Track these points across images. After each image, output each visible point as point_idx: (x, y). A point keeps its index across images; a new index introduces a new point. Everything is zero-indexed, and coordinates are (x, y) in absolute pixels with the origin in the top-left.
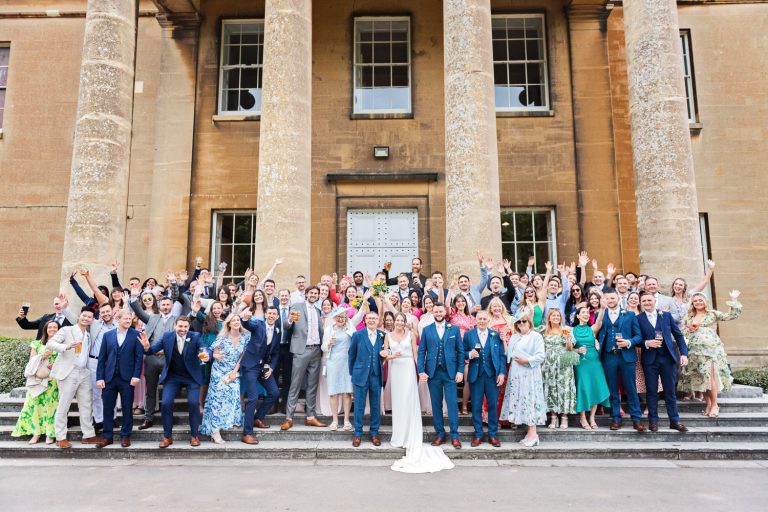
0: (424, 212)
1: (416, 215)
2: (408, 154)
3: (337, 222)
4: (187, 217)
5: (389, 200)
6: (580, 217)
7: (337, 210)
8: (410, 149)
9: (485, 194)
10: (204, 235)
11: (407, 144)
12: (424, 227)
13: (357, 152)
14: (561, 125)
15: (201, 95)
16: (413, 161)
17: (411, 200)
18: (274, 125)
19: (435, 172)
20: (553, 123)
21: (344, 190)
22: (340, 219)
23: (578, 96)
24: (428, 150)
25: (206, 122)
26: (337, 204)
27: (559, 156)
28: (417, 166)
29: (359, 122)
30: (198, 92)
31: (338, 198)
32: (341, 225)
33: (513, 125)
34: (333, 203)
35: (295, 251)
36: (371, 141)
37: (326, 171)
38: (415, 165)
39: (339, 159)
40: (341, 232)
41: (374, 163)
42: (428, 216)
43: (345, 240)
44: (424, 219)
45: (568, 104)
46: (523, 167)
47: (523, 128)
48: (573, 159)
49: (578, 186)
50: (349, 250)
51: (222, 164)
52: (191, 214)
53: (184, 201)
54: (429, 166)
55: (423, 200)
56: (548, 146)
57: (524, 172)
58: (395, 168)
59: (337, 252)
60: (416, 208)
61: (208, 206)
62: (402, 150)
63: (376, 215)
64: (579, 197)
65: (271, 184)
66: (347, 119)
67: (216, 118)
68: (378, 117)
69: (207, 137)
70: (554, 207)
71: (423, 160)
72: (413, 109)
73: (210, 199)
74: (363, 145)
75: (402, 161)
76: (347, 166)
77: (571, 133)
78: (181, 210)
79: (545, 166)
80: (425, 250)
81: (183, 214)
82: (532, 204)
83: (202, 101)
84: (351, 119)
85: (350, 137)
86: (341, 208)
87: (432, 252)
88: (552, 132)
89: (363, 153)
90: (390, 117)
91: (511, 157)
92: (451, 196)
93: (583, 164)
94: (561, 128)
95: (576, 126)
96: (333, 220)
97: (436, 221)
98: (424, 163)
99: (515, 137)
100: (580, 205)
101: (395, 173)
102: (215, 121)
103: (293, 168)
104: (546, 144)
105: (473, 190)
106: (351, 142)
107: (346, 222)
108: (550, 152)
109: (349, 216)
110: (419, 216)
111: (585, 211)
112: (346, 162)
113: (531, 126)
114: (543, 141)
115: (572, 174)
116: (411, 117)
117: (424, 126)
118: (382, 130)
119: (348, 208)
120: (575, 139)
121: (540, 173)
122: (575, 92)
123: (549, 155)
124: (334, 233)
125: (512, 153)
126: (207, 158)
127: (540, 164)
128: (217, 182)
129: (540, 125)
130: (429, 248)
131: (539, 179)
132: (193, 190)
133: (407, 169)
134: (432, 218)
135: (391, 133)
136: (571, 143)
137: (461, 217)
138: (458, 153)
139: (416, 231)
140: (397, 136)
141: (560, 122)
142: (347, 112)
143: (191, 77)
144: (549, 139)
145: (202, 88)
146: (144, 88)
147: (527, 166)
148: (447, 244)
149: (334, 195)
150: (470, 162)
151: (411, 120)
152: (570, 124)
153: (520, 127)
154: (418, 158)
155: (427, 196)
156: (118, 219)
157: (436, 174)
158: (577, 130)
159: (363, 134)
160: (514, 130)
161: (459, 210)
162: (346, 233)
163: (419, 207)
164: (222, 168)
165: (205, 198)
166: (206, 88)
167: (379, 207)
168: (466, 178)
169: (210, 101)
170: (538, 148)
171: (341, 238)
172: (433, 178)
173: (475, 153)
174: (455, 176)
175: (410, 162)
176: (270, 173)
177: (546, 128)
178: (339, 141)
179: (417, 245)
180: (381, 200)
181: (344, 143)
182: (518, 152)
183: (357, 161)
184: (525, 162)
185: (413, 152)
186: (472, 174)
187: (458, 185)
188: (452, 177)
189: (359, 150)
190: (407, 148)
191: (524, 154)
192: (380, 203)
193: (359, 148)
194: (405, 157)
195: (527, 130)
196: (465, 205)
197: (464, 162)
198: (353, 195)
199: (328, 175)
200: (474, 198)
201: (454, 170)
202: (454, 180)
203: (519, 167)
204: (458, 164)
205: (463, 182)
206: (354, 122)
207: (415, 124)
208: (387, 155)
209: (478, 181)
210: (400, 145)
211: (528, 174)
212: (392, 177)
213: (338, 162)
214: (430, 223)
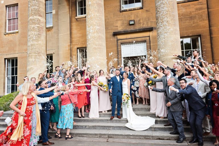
2: (142, 22)
3: (118, 49)
4: (70, 51)
6: (211, 38)
7: (117, 44)
8: (142, 20)
9: (173, 29)
11: (141, 18)
13: (123, 23)
14: (201, 3)
15: (71, 11)
16: (143, 24)
17: (143, 38)
19: (152, 27)
20: (198, 3)
21: (119, 37)
22: (119, 47)
24: (149, 19)
25: (74, 20)
26: (117, 42)
27: (201, 16)
28: (145, 26)
29: (123, 12)
30: (70, 10)
31: (118, 40)
32: (119, 50)
33: (182, 6)
34: (116, 42)
35: (100, 58)
36: (128, 19)
37: (113, 31)
38: (144, 26)
39: (117, 26)
40: (119, 52)
41: (129, 26)
42: (150, 43)
44: (149, 45)
46: (186, 22)
47: (186, 6)
48: (207, 16)
49: (210, 26)
51: (79, 33)
52: (71, 50)
53: (68, 46)
54: (150, 25)
55: (148, 38)
56: (196, 12)
57: (187, 23)
58: (137, 27)
60: (145, 41)
61: (76, 47)
62: (139, 21)
64: (210, 30)
65: (90, 34)
66: (119, 12)
67: (76, 18)
68: (130, 10)
69: (74, 24)
70: (200, 36)
71: (147, 23)
72: (143, 5)
73: (76, 45)
74: (125, 21)
75: (139, 25)
76: (120, 29)
77: (206, 6)
78: (67, 49)
79: (195, 20)
81: (68, 50)
82: (191, 35)
83: (72, 13)
84: (121, 12)
85: (121, 18)
86: (119, 43)
88: (198, 6)
89: (126, 23)
90: (134, 10)
91: (182, 18)
93: (212, 17)
94: (202, 4)
95: (208, 3)
96: (116, 48)
97: (153, 45)
99: (184, 10)
100: (211, 33)
101: (137, 29)
102: (76, 19)
103: (98, 27)
104: (195, 12)
105: (168, 28)
106: (121, 20)
107: (121, 48)
108: (197, 14)
109: (122, 46)
110: (147, 44)
111: (213, 36)
112: (120, 27)
113: (189, 5)
114: (194, 10)
115: (207, 22)
116: (142, 8)
117: (147, 11)
118: (132, 14)
119: (122, 44)
120: (208, 8)
121: (193, 23)
123: (197, 16)
124: (117, 52)
125: (182, 17)
126: (74, 31)
127: (193, 19)
128: (78, 39)
129: (193, 4)
131: (193, 25)
132: (71, 42)
133: (141, 27)
135: (135, 15)
136: (206, 10)
137: (163, 39)
138: (161, 14)
140: (137, 16)
141: (201, 2)
142: (119, 10)
143: (67, 5)
144: (197, 9)
145: (71, 8)
146: (55, 12)
147: (188, 21)
149: (116, 39)
150: (167, 16)
151: (142, 10)
152: (206, 2)
153: (184, 6)
154: (145, 23)
155: (149, 36)
156: (43, 52)
157: (152, 28)
158: (209, 4)
159: (125, 17)
160: (182, 8)
162: (121, 52)
163: (147, 41)
164: (79, 34)
165: (75, 44)
166: (73, 8)
167: (132, 42)
168: (165, 23)
169: (74, 12)
170: (192, 14)
172: (150, 30)
173: (168, 12)
174: (160, 23)
175: (143, 25)
176: (90, 30)
177: (195, 5)
178: (117, 20)
181: (119, 21)
182: (184, 16)
183: (124, 26)
184: (187, 19)
185: (143, 21)
186: (167, 21)
187: (161, 27)
188: (159, 24)
189: (124, 23)
190: (141, 20)
191: (186, 16)
192: (132, 40)
193: (124, 22)
194: (141, 23)
195: (187, 7)
196: (165, 34)
197: (164, 17)
198: (122, 39)
199: (114, 32)
200: (169, 31)
201: (160, 21)
202: (160, 25)
203: (185, 21)
204: (161, 18)
205: (164, 25)
206: (122, 13)
207: (144, 11)
208: (134, 23)
209: (170, 24)
210: (138, 19)
211: (189, 24)
212: (136, 31)
213: (117, 28)
214: (151, 46)
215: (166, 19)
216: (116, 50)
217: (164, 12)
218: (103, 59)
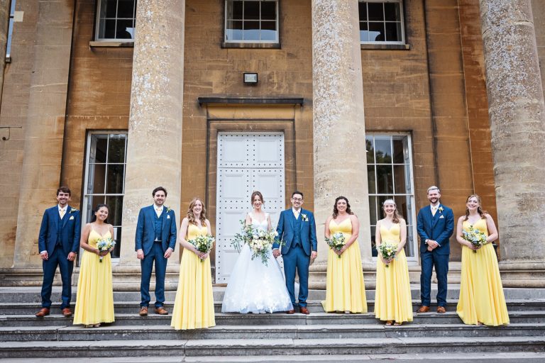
0: (290, 135)
1: (283, 139)
2: (276, 81)
3: (208, 143)
4: (62, 136)
5: (258, 124)
6: (435, 140)
7: (208, 131)
8: (278, 77)
9: (351, 107)
10: (78, 154)
11: (275, 72)
12: (290, 149)
13: (227, 78)
14: (416, 58)
15: (79, 23)
16: (280, 87)
17: (278, 123)
18: (148, 38)
19: (300, 97)
20: (409, 56)
21: (215, 113)
22: (211, 140)
23: (431, 33)
24: (294, 77)
25: (83, 48)
26: (208, 126)
27: (415, 85)
29: (229, 50)
30: (77, 19)
31: (209, 121)
32: (211, 146)
33: (372, 56)
34: (204, 125)
35: (166, 158)
36: (240, 69)
37: (198, 95)
38: (282, 91)
39: (210, 84)
40: (211, 153)
41: (242, 88)
42: (294, 138)
43: (215, 159)
44: (290, 141)
45: (422, 40)
46: (382, 95)
47: (382, 59)
48: (427, 88)
49: (433, 113)
50: (218, 170)
51: (97, 88)
52: (66, 133)
53: (59, 121)
54: (295, 92)
55: (289, 124)
56: (405, 76)
57: (384, 99)
58: (264, 93)
59: (207, 172)
60: (283, 131)
61: (83, 127)
62: (270, 76)
63: (246, 138)
64: (434, 122)
65: (144, 93)
66: (219, 49)
67: (92, 44)
68: (247, 47)
69: (84, 63)
70: (411, 132)
71: (290, 86)
72: (280, 40)
73: (85, 120)
74: (234, 72)
75: (270, 88)
76: (217, 91)
77: (425, 65)
78: (56, 130)
79: (402, 94)
80: (291, 170)
81: (58, 133)
82: (390, 128)
83: (80, 28)
84: (222, 48)
85: (221, 64)
86: (212, 129)
87: (298, 172)
88: (408, 64)
89: (233, 79)
90: (259, 47)
91: (372, 85)
92: (318, 109)
93: (437, 93)
94: (416, 60)
95: (430, 59)
96: (204, 141)
97: (301, 143)
98: (291, 90)
99: (377, 68)
100: (434, 130)
101: (264, 98)
102: (91, 47)
103: (165, 79)
104: (403, 74)
105: (339, 102)
106: (222, 68)
107: (216, 143)
108: (406, 82)
109: (219, 137)
110: (285, 139)
111: (439, 136)
112: (217, 87)
113: (389, 58)
114: (400, 71)
115: (427, 101)
116: (278, 47)
117: (290, 55)
118: (251, 58)
119: (219, 130)
120: (429, 72)
121: (398, 101)
122: (429, 29)
123: (405, 85)
124: (204, 153)
125: (372, 82)
126: (83, 81)
127: (398, 92)
128: (93, 104)
129: (397, 57)
130: (295, 168)
131: (396, 106)
132: (69, 110)
133: (274, 94)
134: (297, 141)
135: (259, 61)
136: (426, 74)
137: (328, 128)
138: (325, 68)
139: (283, 153)
140: (265, 64)
141: (415, 55)
142: (218, 41)
143: (69, 6)
144: (405, 69)
145: (80, 16)
146: (24, 18)
147: (386, 95)
148: (315, 154)
149: (205, 117)
150: (337, 76)
151: (278, 50)
152: (424, 57)
153: (378, 59)
154: (285, 85)
155: (293, 120)
157: (302, 99)
158: (431, 62)
159: (233, 62)
160: (373, 61)
161: (327, 121)
162: (216, 153)
163: (286, 130)
164: (98, 91)
165: (80, 119)
166: (84, 17)
167: (248, 129)
168: (333, 91)
169: (87, 28)
170: (396, 78)
171: (211, 158)
172: (299, 103)
173: (342, 67)
174: (322, 90)
175: (277, 88)
176: (143, 84)
177: (402, 60)
178: (211, 68)
179: (283, 166)
180: (250, 123)
181: (215, 69)
182: (377, 81)
183: (228, 86)
184: (384, 90)
185: (280, 79)
186: (339, 87)
187: (325, 98)
188: (319, 91)
189: (229, 76)
190: (275, 75)
191: (382, 83)
192: (248, 125)
193: (230, 74)
194: (273, 83)
195: (385, 61)
196: (332, 117)
197: (331, 76)
198: (223, 118)
199: (199, 99)
200: (341, 110)
201: (322, 84)
202: (321, 93)
203: (378, 94)
204: (325, 78)
205: (330, 94)
206: (225, 50)
207: (282, 53)
208: (255, 81)
209: (344, 94)
210: (268, 72)
211: (387, 101)
212: (261, 101)
213: (210, 87)
214: (296, 145)
215: (335, 81)
216: (204, 146)
217: (332, 65)
218: (174, 163)
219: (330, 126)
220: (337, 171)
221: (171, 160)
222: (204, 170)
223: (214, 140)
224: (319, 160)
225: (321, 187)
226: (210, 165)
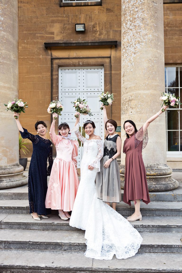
0: (108, 68)
1: (103, 71)
2: (98, 29)
3: (52, 75)
5: (85, 61)
7: (52, 67)
8: (99, 26)
9: (153, 36)
11: (97, 23)
12: (108, 78)
13: (64, 29)
16: (101, 34)
17: (99, 60)
21: (56, 54)
22: (54, 73)
24: (111, 27)
26: (52, 64)
28: (104, 37)
29: (66, 8)
31: (52, 59)
32: (54, 77)
34: (49, 62)
36: (74, 21)
37: (44, 41)
38: (102, 37)
39: (53, 33)
40: (54, 82)
41: (75, 35)
42: (111, 70)
43: (58, 86)
44: (108, 72)
46: (174, 37)
47: (175, 10)
50: (60, 94)
54: (112, 37)
55: (107, 60)
57: (175, 40)
58: (89, 38)
59: (52, 95)
60: (102, 65)
62: (94, 27)
63: (77, 70)
66: (58, 7)
71: (108, 32)
74: (69, 24)
75: (94, 34)
76: (58, 38)
84: (61, 6)
85: (60, 18)
86: (55, 66)
89: (69, 29)
92: (126, 40)
96: (49, 74)
97: (115, 74)
98: (109, 35)
99: (171, 17)
101: (89, 42)
105: (144, 32)
106: (61, 22)
107: (58, 75)
109: (60, 71)
110: (105, 71)
112: (57, 35)
116: (100, 4)
117: (108, 10)
118: (81, 14)
119: (59, 66)
124: (50, 82)
125: (167, 28)
130: (111, 91)
133: (97, 39)
134: (113, 72)
135: (87, 15)
137: (133, 54)
139: (103, 81)
140: (90, 18)
142: (58, 2)
147: (177, 37)
148: (122, 79)
149: (50, 57)
151: (100, 7)
153: (172, 10)
154: (104, 32)
155: (110, 57)
159: (68, 17)
160: (168, 12)
161: (132, 49)
162: (58, 82)
163: (105, 65)
167: (79, 65)
168: (138, 22)
171: (54, 85)
172: (114, 45)
174: (129, 23)
175: (99, 35)
178: (53, 22)
179: (103, 90)
180: (80, 60)
181: (56, 22)
182: (171, 27)
183: (65, 34)
184: (175, 34)
185: (101, 28)
186: (143, 19)
187: (131, 29)
188: (126, 24)
189: (66, 27)
190: (97, 25)
191: (174, 28)
192: (79, 62)
193: (66, 26)
194: (96, 31)
196: (137, 45)
197: (136, 10)
198: (62, 57)
199: (45, 43)
200: (144, 39)
201: (129, 18)
202: (128, 26)
203: (171, 37)
204: (132, 12)
205: (135, 26)
206: (63, 8)
207: (102, 9)
208: (84, 30)
209: (148, 25)
210: (93, 23)
211: (177, 42)
212: (87, 44)
213: (53, 36)
214: (112, 75)
215: (140, 14)
216: (49, 77)
218: (9, 88)
219: (135, 54)
220: (140, 92)
221: (6, 85)
222: (50, 94)
223: (56, 73)
224: (125, 83)
225: (127, 106)
226: (54, 90)
